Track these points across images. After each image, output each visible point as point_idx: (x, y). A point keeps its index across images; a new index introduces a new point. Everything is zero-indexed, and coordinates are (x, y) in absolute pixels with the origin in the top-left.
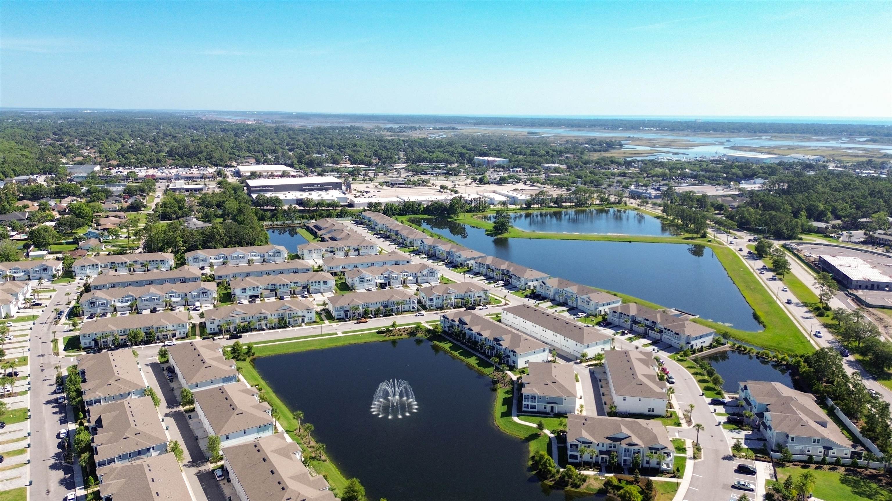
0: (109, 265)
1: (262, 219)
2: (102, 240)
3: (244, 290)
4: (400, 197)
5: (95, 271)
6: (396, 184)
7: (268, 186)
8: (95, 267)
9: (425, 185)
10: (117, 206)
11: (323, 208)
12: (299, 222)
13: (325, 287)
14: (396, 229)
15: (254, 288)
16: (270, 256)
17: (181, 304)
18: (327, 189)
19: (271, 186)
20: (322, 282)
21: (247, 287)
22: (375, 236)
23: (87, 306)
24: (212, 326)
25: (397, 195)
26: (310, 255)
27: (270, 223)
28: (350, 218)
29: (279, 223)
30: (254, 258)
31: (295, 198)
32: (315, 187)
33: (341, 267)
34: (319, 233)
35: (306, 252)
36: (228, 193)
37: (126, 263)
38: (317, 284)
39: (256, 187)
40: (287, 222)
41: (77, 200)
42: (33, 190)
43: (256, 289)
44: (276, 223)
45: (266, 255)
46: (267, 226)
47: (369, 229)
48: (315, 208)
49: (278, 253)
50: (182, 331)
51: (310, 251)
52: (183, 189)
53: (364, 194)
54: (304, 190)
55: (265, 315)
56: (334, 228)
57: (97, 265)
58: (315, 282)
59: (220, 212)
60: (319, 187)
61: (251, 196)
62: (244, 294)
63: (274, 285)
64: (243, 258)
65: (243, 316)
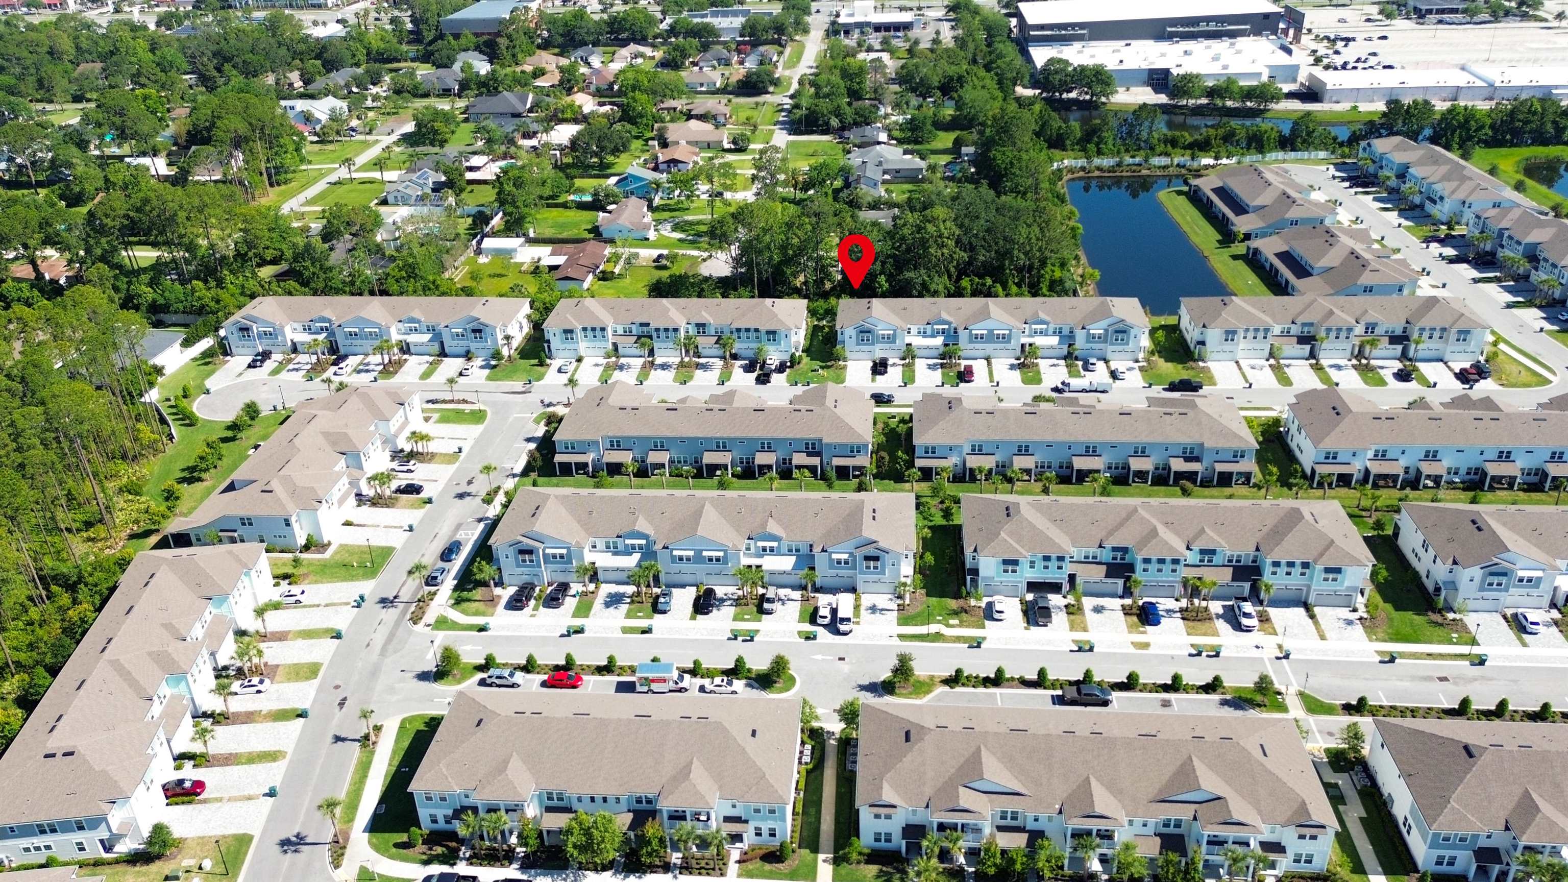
0: (634, 329)
1: (1057, 143)
2: (657, 201)
3: (1011, 563)
4: (1475, 68)
5: (598, 344)
6: (1430, 12)
7: (1073, 25)
8: (598, 333)
9: (1525, 16)
10: (716, 78)
11: (1229, 103)
12: (1163, 161)
13: (1330, 586)
14: (1531, 239)
15: (1047, 558)
16: (1091, 338)
17: (793, 579)
18: (1233, 35)
19: (1082, 25)
20: (1319, 567)
21: (1024, 556)
22: (1435, 248)
23: (511, 559)
24: (883, 826)
25: (1461, 59)
26: (1228, 346)
27: (1082, 162)
28: (1322, 154)
29: (1106, 162)
30: (1039, 341)
31: (1145, 66)
32: (1203, 27)
33: (1370, 454)
34: (1242, 224)
35: (1213, 336)
36: (971, 46)
37: (676, 330)
38: (1297, 570)
39: (1042, 27)
40: (1128, 160)
41: (642, 55)
42: (566, 25)
43: (1053, 564)
44: (1097, 161)
45: (1080, 336)
46: (1071, 170)
47: (1402, 213)
48: (1204, 101)
49: (1121, 332)
50: (765, 827)
51: (1230, 335)
52: (868, 24)
53: (1340, 45)
54: (1170, 37)
55: (1102, 825)
56: (1294, 213)
57: (603, 329)
58: (1291, 564)
59: (949, 112)
60: (1212, 27)
61: (1029, 59)
62: (1010, 577)
63: (1125, 550)
64: (1006, 339)
65: (1010, 805)
